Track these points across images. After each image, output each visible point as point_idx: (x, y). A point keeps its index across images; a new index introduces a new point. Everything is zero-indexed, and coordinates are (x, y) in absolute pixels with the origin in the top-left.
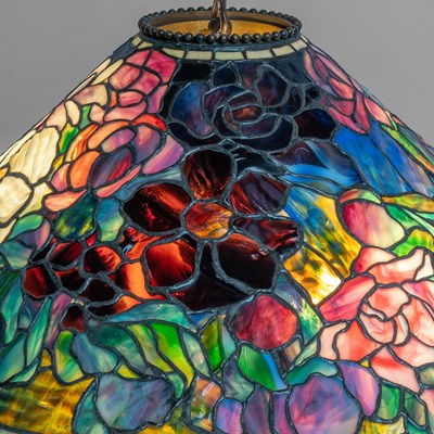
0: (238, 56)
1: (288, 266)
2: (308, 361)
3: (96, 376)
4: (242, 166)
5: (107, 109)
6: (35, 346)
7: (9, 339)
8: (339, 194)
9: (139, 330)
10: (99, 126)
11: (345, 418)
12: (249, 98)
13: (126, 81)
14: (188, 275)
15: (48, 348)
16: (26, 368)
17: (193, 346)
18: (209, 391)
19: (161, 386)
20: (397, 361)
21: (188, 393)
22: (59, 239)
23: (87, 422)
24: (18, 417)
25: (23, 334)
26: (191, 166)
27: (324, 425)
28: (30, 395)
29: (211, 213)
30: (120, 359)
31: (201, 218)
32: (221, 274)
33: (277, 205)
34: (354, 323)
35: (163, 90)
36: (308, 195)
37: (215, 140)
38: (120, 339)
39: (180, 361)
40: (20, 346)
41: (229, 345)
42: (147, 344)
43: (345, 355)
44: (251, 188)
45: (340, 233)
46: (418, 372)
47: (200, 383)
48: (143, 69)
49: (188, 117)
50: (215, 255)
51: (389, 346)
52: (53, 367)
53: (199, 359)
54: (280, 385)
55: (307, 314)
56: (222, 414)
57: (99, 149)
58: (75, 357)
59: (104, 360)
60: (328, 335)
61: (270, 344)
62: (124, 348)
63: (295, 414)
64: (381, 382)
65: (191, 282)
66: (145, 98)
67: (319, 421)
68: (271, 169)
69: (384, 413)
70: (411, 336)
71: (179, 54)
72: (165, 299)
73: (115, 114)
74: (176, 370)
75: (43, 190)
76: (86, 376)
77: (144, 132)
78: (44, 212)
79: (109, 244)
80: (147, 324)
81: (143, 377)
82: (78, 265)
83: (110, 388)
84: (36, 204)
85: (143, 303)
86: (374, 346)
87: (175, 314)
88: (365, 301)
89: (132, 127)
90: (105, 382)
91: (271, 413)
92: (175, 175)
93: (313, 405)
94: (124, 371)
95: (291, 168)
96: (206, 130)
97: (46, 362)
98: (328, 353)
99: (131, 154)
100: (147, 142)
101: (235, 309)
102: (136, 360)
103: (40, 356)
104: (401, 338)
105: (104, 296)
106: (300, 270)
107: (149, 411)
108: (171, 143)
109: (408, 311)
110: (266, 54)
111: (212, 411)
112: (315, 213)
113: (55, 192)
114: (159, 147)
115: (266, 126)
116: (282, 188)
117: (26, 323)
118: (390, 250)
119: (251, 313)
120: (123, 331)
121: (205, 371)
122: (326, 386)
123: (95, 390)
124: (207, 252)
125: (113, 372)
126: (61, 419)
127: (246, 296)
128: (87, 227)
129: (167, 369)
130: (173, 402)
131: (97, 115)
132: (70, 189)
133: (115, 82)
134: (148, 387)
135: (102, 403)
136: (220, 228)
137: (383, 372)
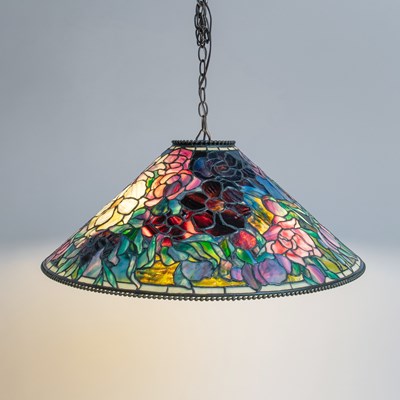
0: (216, 149)
1: (249, 221)
2: (263, 254)
3: (180, 262)
4: (225, 187)
5: (166, 170)
6: (151, 253)
7: (140, 252)
8: (262, 197)
9: (195, 244)
10: (163, 176)
11: (281, 274)
12: (223, 163)
13: (172, 160)
14: (210, 225)
15: (158, 254)
16: (149, 262)
17: (218, 249)
18: (227, 265)
19: (208, 264)
20: (295, 255)
21: (219, 266)
22: (155, 215)
23: (179, 279)
24: (149, 279)
25: (145, 250)
26: (205, 186)
27: (274, 276)
28: (153, 271)
29: (216, 203)
30: (189, 255)
31: (212, 204)
32: (224, 223)
33: (241, 200)
34: (277, 241)
35: (188, 162)
36: (251, 197)
37: (213, 177)
38: (187, 248)
39: (214, 255)
40: (145, 254)
41: (232, 248)
42: (199, 249)
43: (276, 252)
44: (230, 194)
45: (265, 211)
46: (304, 259)
47: (223, 262)
48: (178, 155)
49: (201, 170)
50: (221, 216)
51: (291, 249)
52: (161, 260)
53: (221, 254)
54: (254, 262)
55: (259, 238)
56: (234, 273)
57: (165, 183)
58: (170, 256)
59: (182, 256)
60: (268, 245)
61: (248, 248)
62: (190, 251)
63: (262, 272)
64: (291, 262)
65: (213, 227)
66: (181, 165)
67: (271, 275)
68: (236, 187)
69: (295, 272)
70: (298, 247)
71: (193, 149)
72: (203, 232)
73: (170, 171)
74: (212, 258)
75: (144, 200)
76: (176, 262)
77: (183, 176)
78: (146, 207)
79: (176, 215)
80: (198, 242)
81: (199, 261)
82: (165, 223)
83: (187, 265)
84: (141, 205)
85: (194, 235)
86: (286, 250)
87: (208, 238)
88: (279, 234)
89: (178, 175)
90: (184, 264)
91: (253, 272)
92: (199, 190)
93: (268, 269)
94: (191, 259)
95: (243, 187)
96: (209, 174)
97: (158, 259)
98: (269, 251)
99: (180, 184)
100: (185, 179)
101: (232, 235)
102: (196, 255)
103: (155, 257)
104: (295, 247)
105: (178, 233)
106: (253, 222)
107: (204, 273)
108: (195, 179)
109: (295, 238)
110: (226, 149)
111: (230, 272)
112: (254, 203)
113: (149, 200)
114: (192, 180)
115: (231, 173)
116: (241, 194)
117: (146, 246)
118: (284, 217)
119: (238, 237)
120: (188, 245)
121: (224, 258)
122: (272, 263)
123: (181, 267)
124: (217, 215)
125: (187, 260)
126: (169, 279)
127: (235, 231)
128: (166, 210)
129: (209, 258)
130: (214, 269)
131: (162, 173)
132: (156, 198)
133: (166, 161)
134: (202, 264)
135: (184, 271)
136: (220, 208)
137: (291, 258)
